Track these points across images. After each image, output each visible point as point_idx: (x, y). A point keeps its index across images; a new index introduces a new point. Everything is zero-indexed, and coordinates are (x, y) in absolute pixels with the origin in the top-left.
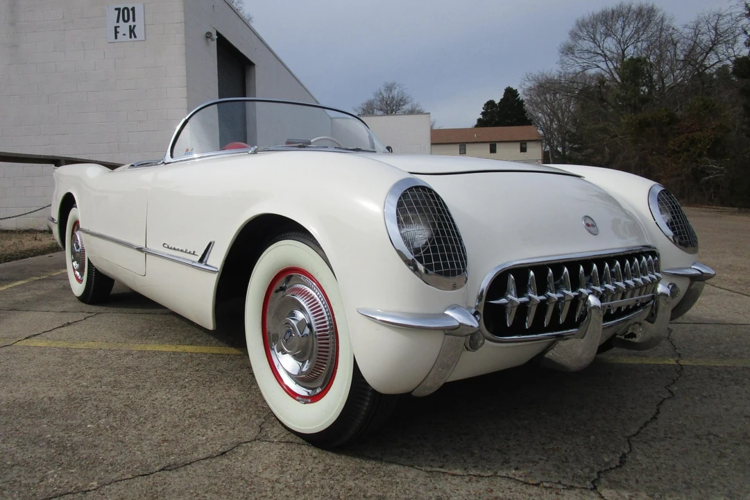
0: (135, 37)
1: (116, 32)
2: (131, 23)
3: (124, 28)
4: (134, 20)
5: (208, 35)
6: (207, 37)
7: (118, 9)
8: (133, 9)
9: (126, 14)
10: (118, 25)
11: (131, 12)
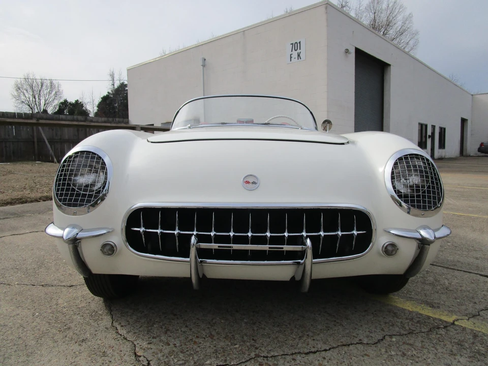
0: (300, 59)
1: (291, 57)
2: (299, 51)
3: (295, 54)
4: (300, 49)
5: (347, 51)
6: (346, 52)
7: (292, 44)
8: (300, 43)
9: (296, 46)
10: (291, 53)
11: (299, 45)
